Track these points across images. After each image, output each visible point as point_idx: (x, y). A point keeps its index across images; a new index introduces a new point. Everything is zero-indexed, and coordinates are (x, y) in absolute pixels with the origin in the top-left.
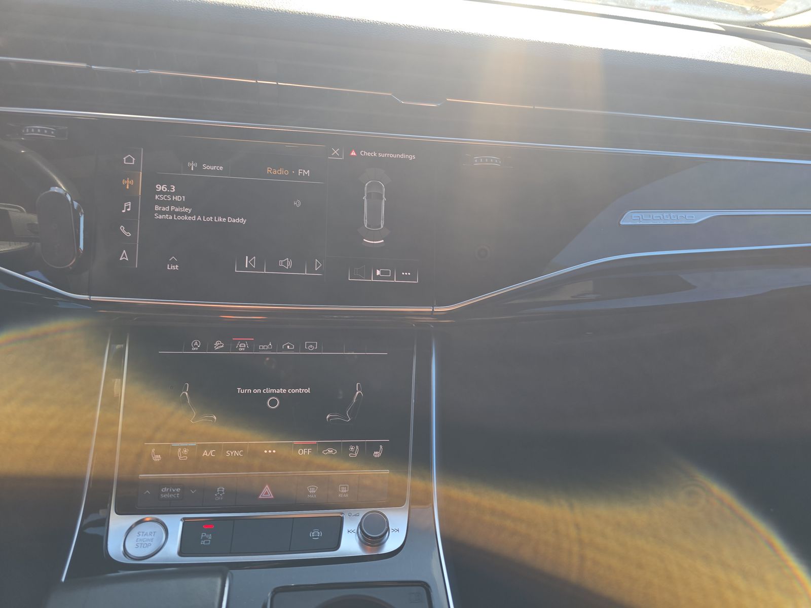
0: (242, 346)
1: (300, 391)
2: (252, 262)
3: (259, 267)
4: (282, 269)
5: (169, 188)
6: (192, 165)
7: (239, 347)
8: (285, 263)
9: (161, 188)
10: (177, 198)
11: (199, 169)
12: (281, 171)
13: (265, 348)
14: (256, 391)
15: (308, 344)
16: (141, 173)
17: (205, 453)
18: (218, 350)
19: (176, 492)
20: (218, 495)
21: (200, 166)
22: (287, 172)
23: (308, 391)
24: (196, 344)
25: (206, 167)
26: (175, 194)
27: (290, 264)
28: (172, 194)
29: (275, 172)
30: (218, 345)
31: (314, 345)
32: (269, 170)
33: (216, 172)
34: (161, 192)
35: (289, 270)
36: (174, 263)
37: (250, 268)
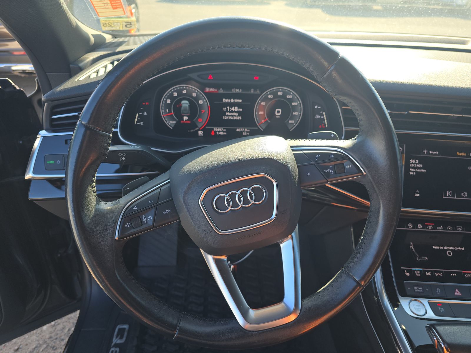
0: (430, 227)
1: (460, 249)
2: (450, 193)
3: (453, 196)
4: (463, 197)
5: (416, 161)
6: (425, 152)
7: (428, 228)
8: (464, 194)
9: (412, 161)
10: (419, 166)
11: (428, 153)
12: (463, 154)
13: (440, 229)
14: (441, 248)
15: (458, 228)
16: (404, 155)
17: (427, 274)
18: (420, 229)
19: (420, 289)
20: (438, 292)
21: (428, 152)
22: (465, 154)
23: (463, 249)
24: (410, 225)
25: (431, 152)
26: (418, 164)
27: (466, 194)
28: (417, 164)
29: (460, 154)
30: (420, 226)
31: (461, 228)
32: (458, 153)
33: (435, 154)
34: (413, 163)
35: (466, 197)
36: (417, 193)
37: (449, 196)
